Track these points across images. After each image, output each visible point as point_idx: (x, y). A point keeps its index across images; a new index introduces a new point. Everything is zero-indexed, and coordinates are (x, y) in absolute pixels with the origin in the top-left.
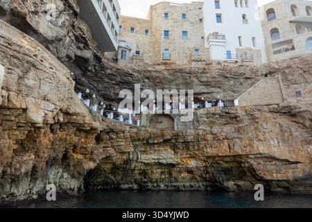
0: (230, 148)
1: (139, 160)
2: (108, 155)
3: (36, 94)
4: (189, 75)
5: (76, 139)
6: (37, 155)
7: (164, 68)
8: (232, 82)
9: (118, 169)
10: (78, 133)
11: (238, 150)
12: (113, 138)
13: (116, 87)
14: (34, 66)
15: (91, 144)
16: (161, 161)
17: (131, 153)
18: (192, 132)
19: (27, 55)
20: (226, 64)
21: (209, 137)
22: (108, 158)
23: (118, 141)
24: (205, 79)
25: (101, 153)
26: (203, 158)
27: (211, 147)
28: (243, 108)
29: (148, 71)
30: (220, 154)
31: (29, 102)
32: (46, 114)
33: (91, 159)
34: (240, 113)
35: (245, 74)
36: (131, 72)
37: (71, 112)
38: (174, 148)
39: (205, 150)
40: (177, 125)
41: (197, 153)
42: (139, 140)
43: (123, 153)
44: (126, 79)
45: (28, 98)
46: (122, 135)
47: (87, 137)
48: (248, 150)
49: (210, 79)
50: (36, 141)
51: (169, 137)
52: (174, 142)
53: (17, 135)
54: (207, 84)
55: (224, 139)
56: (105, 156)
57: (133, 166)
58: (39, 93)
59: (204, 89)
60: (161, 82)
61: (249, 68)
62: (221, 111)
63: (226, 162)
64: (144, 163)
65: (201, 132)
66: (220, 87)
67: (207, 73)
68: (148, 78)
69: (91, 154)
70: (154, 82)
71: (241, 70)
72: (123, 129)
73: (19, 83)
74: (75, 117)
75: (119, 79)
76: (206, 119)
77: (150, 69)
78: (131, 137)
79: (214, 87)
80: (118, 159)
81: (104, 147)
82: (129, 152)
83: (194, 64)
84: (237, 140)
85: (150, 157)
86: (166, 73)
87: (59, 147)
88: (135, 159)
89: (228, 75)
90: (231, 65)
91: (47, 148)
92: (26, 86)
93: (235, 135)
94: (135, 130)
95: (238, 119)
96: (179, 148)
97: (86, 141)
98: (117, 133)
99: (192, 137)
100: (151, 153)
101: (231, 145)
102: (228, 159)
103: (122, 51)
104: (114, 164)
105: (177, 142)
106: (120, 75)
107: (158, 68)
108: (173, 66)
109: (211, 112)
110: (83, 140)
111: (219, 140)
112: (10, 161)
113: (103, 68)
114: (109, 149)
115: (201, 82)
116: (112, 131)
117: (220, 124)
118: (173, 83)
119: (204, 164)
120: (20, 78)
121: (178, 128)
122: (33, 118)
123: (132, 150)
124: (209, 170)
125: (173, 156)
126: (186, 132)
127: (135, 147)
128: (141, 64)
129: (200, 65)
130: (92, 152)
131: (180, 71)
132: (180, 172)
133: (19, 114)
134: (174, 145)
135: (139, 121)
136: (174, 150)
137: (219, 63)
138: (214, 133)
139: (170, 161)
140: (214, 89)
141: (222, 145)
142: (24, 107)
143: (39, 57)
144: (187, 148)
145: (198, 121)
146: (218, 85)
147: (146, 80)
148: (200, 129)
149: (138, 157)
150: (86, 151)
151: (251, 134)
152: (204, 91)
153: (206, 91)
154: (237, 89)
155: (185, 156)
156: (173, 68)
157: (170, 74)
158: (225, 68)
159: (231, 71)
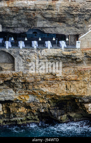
4: (32, 12)
8: (77, 19)
26: (41, 96)
30: (58, 94)
40: (18, 66)
48: (83, 92)
49: (54, 16)
54: (51, 20)
55: (63, 80)
59: (47, 24)
66: (64, 22)
76: (47, 60)
84: (75, 83)
86: (8, 10)
89: (74, 13)
93: (73, 77)
95: (78, 60)
101: (69, 86)
111: (58, 81)
115: (45, 18)
118: (15, 19)
138: (54, 74)
139: (8, 99)
140: (58, 23)
141: (60, 85)
144: (27, 88)
146: (62, 20)
151: (87, 78)
152: (47, 26)
153: (49, 26)
154: (81, 25)
155: (24, 93)
156: (17, 6)
157: (12, 11)
158: (72, 4)
159: (77, 7)
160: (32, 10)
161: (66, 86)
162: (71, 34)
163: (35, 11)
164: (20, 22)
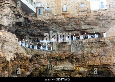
0: (100, 61)
1: (53, 69)
2: (36, 67)
3: (7, 51)
5: (21, 63)
6: (9, 71)
7: (63, 17)
8: (103, 22)
9: (42, 74)
10: (21, 60)
11: (104, 62)
12: (38, 59)
13: (38, 29)
14: (5, 41)
15: (28, 64)
16: (65, 69)
17: (48, 65)
18: (80, 53)
19: (3, 38)
20: (100, 12)
21: (90, 55)
22: (36, 69)
23: (41, 60)
24: (88, 22)
25: (32, 67)
26: (87, 66)
27: (91, 60)
28: (108, 38)
29: (54, 19)
30: (95, 64)
31: (6, 54)
32: (11, 57)
33: (28, 70)
34: (107, 41)
35: (111, 17)
36: (45, 21)
37: (18, 53)
38: (71, 61)
39: (87, 62)
40: (73, 49)
41: (84, 64)
42: (52, 58)
43: (44, 66)
44: (42, 25)
45: (5, 53)
46: (42, 56)
47: (25, 61)
48: (109, 62)
49: (90, 22)
50: (7, 66)
51: (68, 56)
52: (71, 59)
53: (2, 65)
54: (89, 24)
55: (97, 56)
56: (34, 68)
57: (50, 72)
58: (8, 50)
59: (88, 27)
60: (62, 25)
61: (113, 13)
62: (96, 40)
63: (101, 68)
64: (56, 70)
65: (85, 53)
66: (97, 25)
67: (88, 18)
68: (55, 23)
69: (28, 68)
70: (59, 25)
71: (109, 15)
72: (43, 53)
73: (2, 48)
74: (20, 55)
75: (38, 25)
76: (88, 45)
77: (55, 18)
78: (48, 57)
79: (94, 25)
80: (41, 69)
81: (34, 64)
82: (47, 65)
83: (80, 14)
84: (104, 57)
85: (59, 67)
86: (65, 20)
87: (15, 67)
88: (51, 68)
89: (101, 19)
90: (103, 12)
91: (11, 68)
92: (4, 49)
93: (103, 54)
94: (50, 53)
95: (106, 44)
96: (74, 62)
97: (25, 63)
98: (40, 56)
99: (80, 55)
100: (59, 65)
101: (101, 59)
102: (100, 67)
103: (39, 9)
104: (40, 71)
105: (73, 58)
106: (39, 23)
107: (60, 17)
108: (68, 16)
109: (90, 41)
110: (24, 63)
111: (95, 56)
112: (1, 74)
113: (29, 21)
114: (36, 64)
115: (86, 23)
116: (37, 55)
117: (96, 47)
118: (70, 25)
119: (88, 70)
120: (2, 46)
121: (73, 51)
122: (8, 60)
123: (49, 64)
124: (90, 72)
125: (71, 66)
126: (77, 53)
127: (50, 62)
128: (50, 15)
129: (84, 14)
130: (28, 67)
131: (73, 18)
132: (75, 74)
133: (3, 59)
134: (72, 60)
135: (51, 48)
136: (72, 63)
137: (95, 12)
138: (92, 53)
139: (70, 69)
141: (96, 59)
142: (4, 56)
143: (6, 37)
144: (78, 62)
145: (83, 47)
146: (96, 24)
147: (54, 24)
148: (85, 51)
149: (52, 68)
150: (26, 67)
151: (111, 53)
152: (88, 28)
153: (89, 28)
154: (107, 26)
155: (77, 66)
156: (68, 17)
157: (67, 20)
158: (99, 14)
159: (102, 16)
160: (77, 19)
161: (100, 59)
162: (102, 32)
163: (79, 19)
164: (73, 27)
